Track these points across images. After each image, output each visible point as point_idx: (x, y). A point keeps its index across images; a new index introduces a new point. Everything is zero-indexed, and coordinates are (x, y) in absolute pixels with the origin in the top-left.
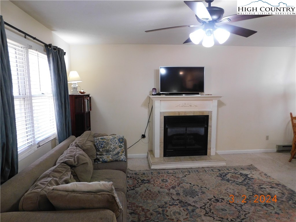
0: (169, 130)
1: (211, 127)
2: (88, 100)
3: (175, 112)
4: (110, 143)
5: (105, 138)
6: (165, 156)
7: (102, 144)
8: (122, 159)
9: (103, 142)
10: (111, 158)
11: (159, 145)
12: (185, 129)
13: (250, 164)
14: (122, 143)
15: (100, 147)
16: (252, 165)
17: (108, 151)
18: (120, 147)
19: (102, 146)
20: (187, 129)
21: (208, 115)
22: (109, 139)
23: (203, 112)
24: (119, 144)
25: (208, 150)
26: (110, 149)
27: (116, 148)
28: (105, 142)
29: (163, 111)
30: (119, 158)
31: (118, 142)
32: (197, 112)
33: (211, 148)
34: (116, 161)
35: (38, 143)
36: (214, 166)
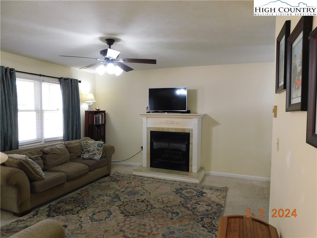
0: (154, 144)
1: (192, 145)
2: (102, 115)
3: (159, 128)
4: (91, 146)
5: (88, 143)
6: (151, 166)
7: (86, 146)
8: (95, 159)
9: (86, 145)
10: (87, 157)
11: (146, 155)
12: (168, 144)
13: (224, 187)
14: (100, 147)
15: (84, 148)
16: (226, 187)
17: (89, 152)
18: (98, 150)
19: (86, 147)
20: (170, 144)
21: (190, 133)
22: (91, 143)
23: (184, 129)
24: (97, 148)
25: (190, 167)
26: (90, 150)
27: (95, 150)
28: (88, 145)
29: (149, 126)
30: (93, 157)
31: (96, 146)
32: (179, 129)
33: (192, 166)
34: (91, 159)
35: (45, 140)
36: (187, 182)
